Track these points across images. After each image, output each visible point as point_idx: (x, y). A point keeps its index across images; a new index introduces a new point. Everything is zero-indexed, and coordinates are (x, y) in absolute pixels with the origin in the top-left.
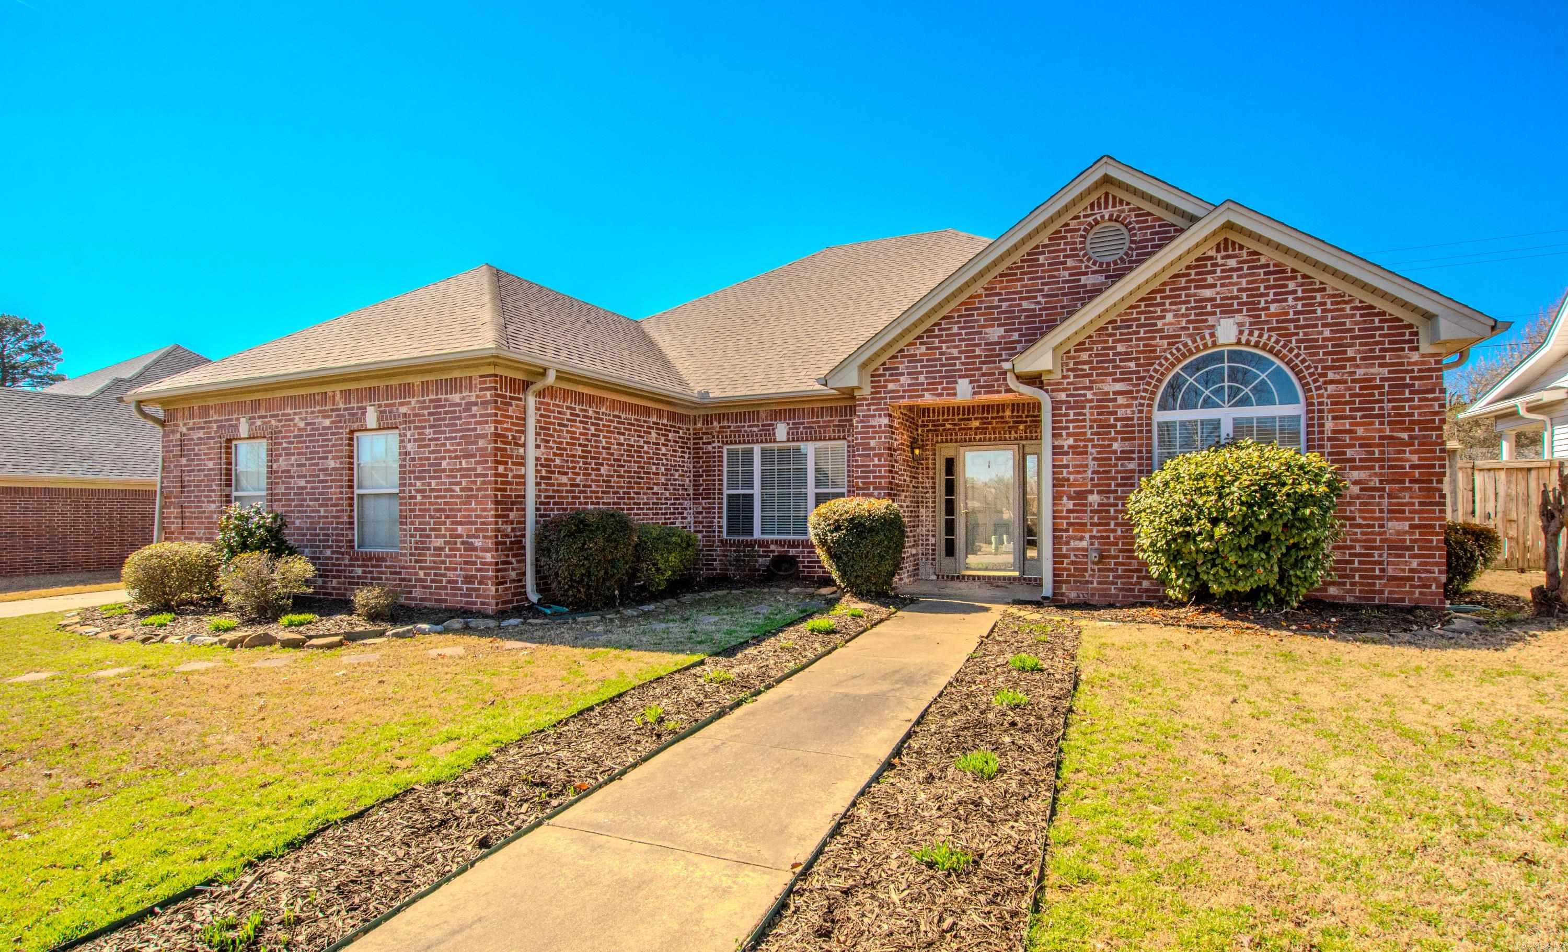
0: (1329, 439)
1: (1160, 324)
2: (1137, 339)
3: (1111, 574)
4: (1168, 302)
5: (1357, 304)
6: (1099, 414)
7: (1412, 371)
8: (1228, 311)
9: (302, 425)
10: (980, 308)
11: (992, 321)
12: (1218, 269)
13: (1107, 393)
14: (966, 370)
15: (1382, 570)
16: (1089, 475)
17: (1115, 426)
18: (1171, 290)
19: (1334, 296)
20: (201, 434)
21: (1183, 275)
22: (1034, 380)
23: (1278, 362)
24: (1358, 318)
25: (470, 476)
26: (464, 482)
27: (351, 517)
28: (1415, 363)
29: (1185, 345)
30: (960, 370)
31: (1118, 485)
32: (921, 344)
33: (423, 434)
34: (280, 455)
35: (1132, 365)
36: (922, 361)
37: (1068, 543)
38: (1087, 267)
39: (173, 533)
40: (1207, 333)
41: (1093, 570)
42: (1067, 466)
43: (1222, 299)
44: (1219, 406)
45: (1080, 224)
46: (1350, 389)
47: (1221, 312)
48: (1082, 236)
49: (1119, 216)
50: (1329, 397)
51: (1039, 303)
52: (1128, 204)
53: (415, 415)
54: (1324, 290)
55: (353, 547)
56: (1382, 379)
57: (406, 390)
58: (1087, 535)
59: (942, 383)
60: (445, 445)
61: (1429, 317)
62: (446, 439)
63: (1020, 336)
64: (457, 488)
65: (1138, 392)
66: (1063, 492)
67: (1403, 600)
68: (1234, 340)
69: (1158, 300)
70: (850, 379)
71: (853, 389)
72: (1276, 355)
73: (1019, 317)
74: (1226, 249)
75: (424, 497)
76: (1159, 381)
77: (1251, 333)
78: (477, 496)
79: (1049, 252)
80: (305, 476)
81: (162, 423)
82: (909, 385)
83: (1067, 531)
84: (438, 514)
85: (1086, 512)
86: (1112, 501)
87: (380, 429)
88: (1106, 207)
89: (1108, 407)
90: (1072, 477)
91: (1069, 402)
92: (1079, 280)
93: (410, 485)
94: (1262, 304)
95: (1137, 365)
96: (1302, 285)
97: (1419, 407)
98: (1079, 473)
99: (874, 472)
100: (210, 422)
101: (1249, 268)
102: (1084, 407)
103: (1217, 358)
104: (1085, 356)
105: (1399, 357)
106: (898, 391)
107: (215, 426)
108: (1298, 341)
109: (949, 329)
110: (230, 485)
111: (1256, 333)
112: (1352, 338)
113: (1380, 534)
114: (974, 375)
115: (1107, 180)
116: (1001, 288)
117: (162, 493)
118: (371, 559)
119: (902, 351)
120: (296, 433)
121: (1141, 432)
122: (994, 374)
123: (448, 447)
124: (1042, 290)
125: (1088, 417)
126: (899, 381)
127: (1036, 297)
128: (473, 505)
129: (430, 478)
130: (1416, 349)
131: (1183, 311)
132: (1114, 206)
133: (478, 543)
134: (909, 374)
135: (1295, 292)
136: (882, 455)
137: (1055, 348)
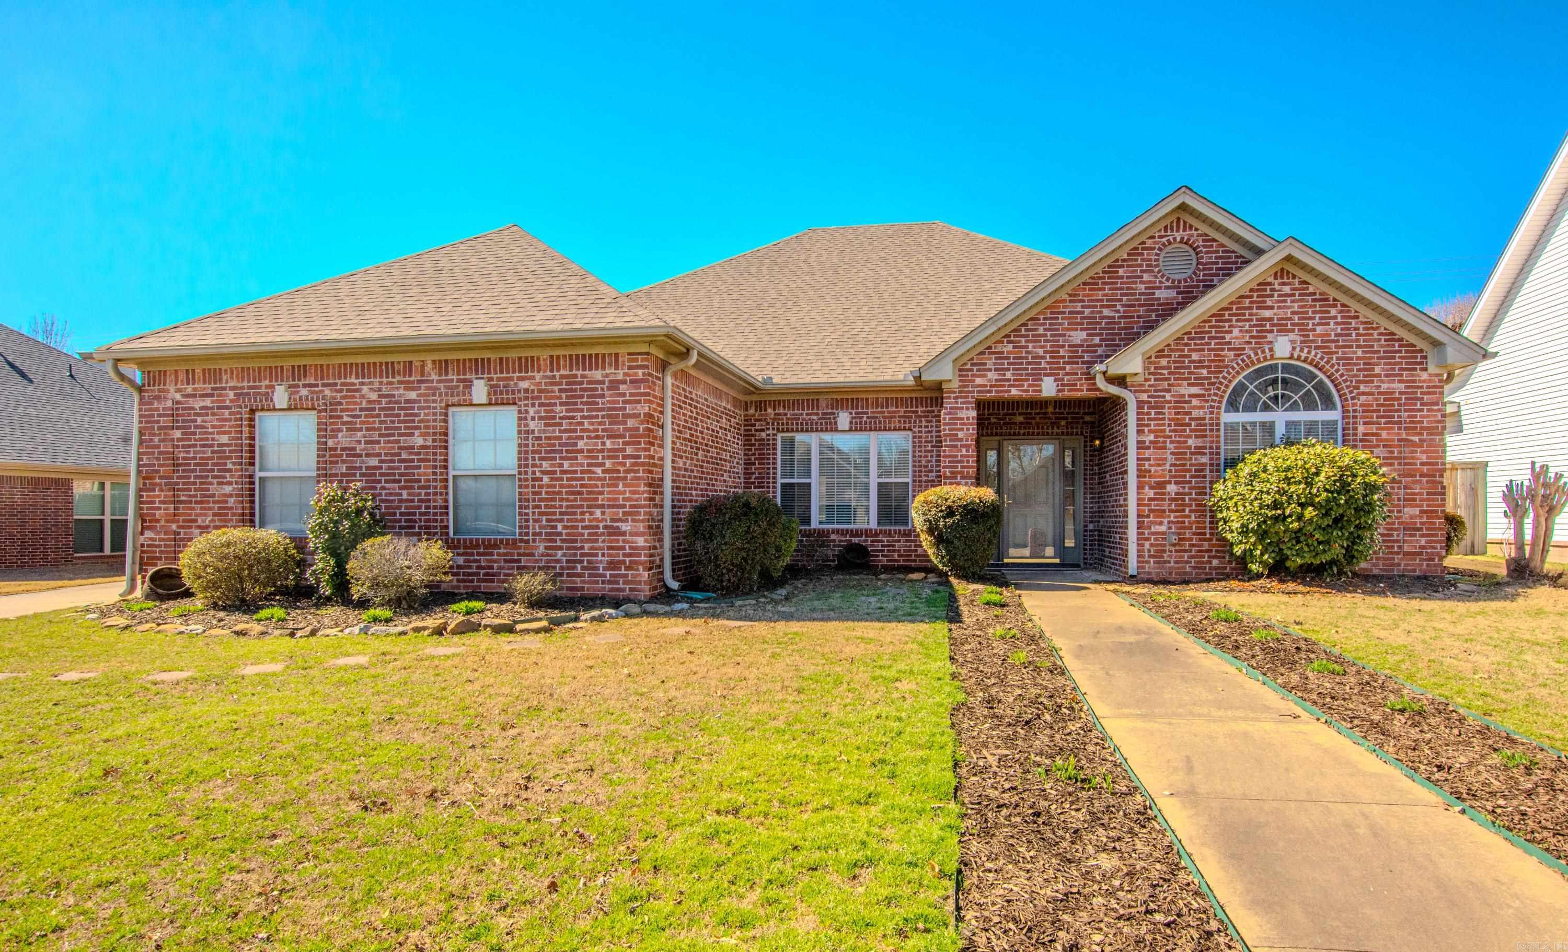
0: (1361, 440)
1: (1228, 337)
2: (1209, 350)
3: (1186, 555)
4: (1234, 318)
5: (1382, 330)
6: (1176, 414)
7: (1422, 387)
8: (1283, 330)
9: (374, 396)
10: (1064, 313)
11: (1073, 326)
12: (1276, 294)
13: (1183, 396)
14: (1051, 369)
15: (1400, 547)
16: (1168, 467)
17: (1190, 425)
18: (1237, 309)
19: (1365, 323)
20: (208, 402)
21: (1248, 297)
22: (1120, 381)
23: (1321, 375)
24: (1383, 342)
25: (617, 457)
26: (608, 464)
27: (446, 501)
28: (1424, 381)
29: (1249, 357)
30: (1045, 369)
31: (1192, 477)
32: (1008, 342)
33: (552, 411)
34: (340, 430)
35: (1204, 371)
36: (1008, 358)
37: (1149, 528)
38: (1161, 282)
39: (158, 521)
40: (1266, 348)
41: (1171, 551)
42: (1149, 459)
43: (1279, 319)
44: (1272, 410)
45: (1155, 243)
46: (1377, 399)
47: (1278, 331)
48: (1157, 255)
49: (1189, 240)
50: (1361, 405)
51: (1118, 311)
52: (1196, 229)
53: (540, 391)
54: (1357, 317)
55: (447, 534)
56: (1400, 393)
57: (528, 364)
58: (1166, 521)
59: (1028, 380)
60: (582, 424)
61: (1436, 344)
62: (583, 417)
63: (1101, 340)
64: (599, 470)
65: (1209, 395)
66: (1146, 483)
67: (1414, 571)
68: (1288, 355)
69: (1227, 317)
70: (946, 373)
71: (940, 383)
72: (1320, 369)
73: (1100, 323)
74: (1282, 277)
75: (552, 479)
76: (1227, 386)
77: (1302, 350)
78: (625, 478)
79: (1128, 266)
80: (379, 455)
81: (140, 389)
82: (996, 380)
83: (1148, 516)
84: (571, 497)
85: (1164, 500)
86: (1187, 490)
87: (490, 404)
88: (1178, 231)
89: (1184, 408)
90: (1153, 469)
91: (1150, 402)
92: (1153, 294)
93: (534, 466)
94: (1310, 326)
95: (1209, 373)
96: (1341, 312)
97: (1428, 416)
98: (1159, 465)
99: (962, 462)
100: (224, 389)
101: (1300, 295)
102: (1163, 408)
103: (1273, 368)
104: (1164, 362)
105: (1413, 375)
106: (985, 385)
107: (231, 394)
108: (1338, 359)
109: (1036, 330)
110: (253, 464)
111: (1306, 350)
112: (1378, 358)
113: (1397, 518)
114: (1059, 375)
115: (1183, 207)
116: (1084, 296)
117: (139, 472)
118: (477, 546)
119: (990, 348)
120: (364, 405)
121: (1211, 430)
122: (1076, 374)
123: (586, 426)
124: (1121, 300)
125: (1167, 416)
126: (986, 377)
127: (1115, 306)
128: (621, 487)
129: (561, 458)
130: (1426, 369)
131: (1247, 328)
132: (1184, 230)
133: (625, 527)
134: (996, 370)
135: (1335, 317)
136: (970, 446)
137: (1143, 354)
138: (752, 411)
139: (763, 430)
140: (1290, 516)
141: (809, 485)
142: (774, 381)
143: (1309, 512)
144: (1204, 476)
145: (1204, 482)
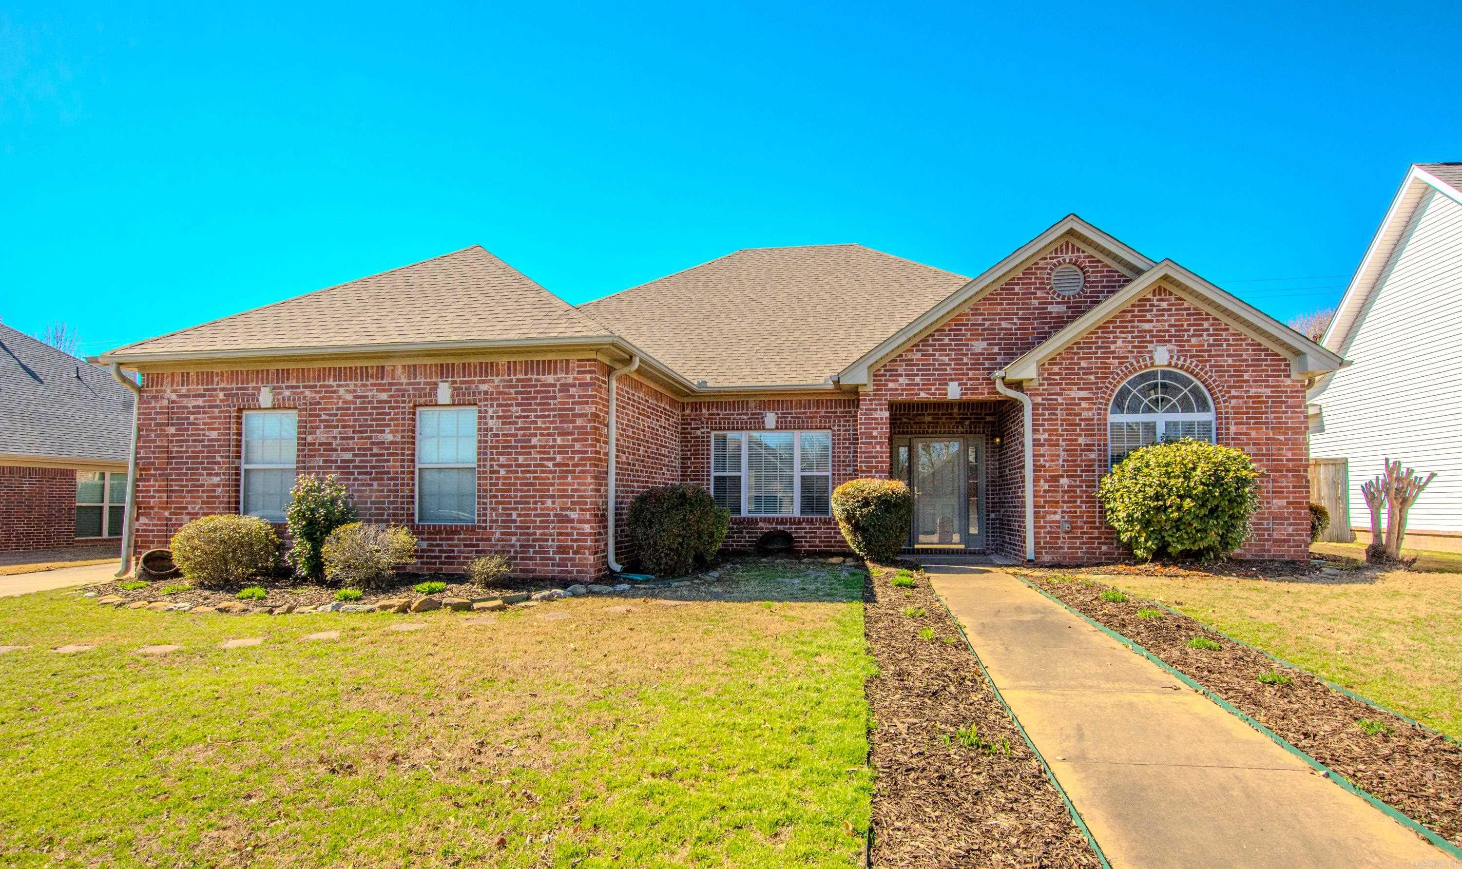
0: (1233, 439)
1: (1113, 347)
2: (1096, 358)
3: (1078, 541)
4: (1118, 330)
5: (1250, 341)
6: (1067, 415)
7: (1286, 392)
8: (1162, 341)
9: (349, 397)
10: (967, 325)
11: (976, 336)
12: (1155, 309)
13: (1073, 399)
14: (956, 375)
15: (1269, 535)
16: (1061, 462)
17: (1080, 425)
18: (1120, 322)
19: (1234, 335)
20: (200, 402)
21: (1129, 311)
22: (1017, 385)
23: (1196, 382)
24: (1250, 352)
25: (567, 453)
26: (559, 458)
27: (413, 491)
28: (1288, 386)
29: (1132, 364)
30: (951, 375)
31: (1082, 471)
32: (917, 351)
33: (509, 411)
34: (318, 427)
35: (1092, 377)
36: (918, 365)
37: (1044, 517)
38: (1052, 298)
39: (152, 508)
40: (1147, 356)
41: (1064, 538)
42: (1043, 456)
43: (1157, 331)
44: (1154, 412)
45: (1047, 264)
46: (1246, 402)
47: (1158, 341)
48: (1049, 274)
49: (1077, 261)
50: (1232, 408)
51: (1015, 324)
52: (1083, 252)
53: (499, 393)
54: (1227, 330)
55: (413, 520)
56: (1267, 397)
57: (489, 369)
58: (1059, 511)
59: (935, 384)
60: (536, 422)
61: (1298, 353)
62: (537, 417)
63: (999, 349)
64: (550, 464)
65: (1097, 398)
66: (1040, 476)
67: (1283, 556)
68: (1167, 363)
69: (1111, 329)
70: (861, 378)
71: (857, 387)
72: (1195, 376)
73: (999, 334)
74: (1160, 294)
75: (508, 472)
76: (1112, 391)
77: (1178, 359)
78: (574, 471)
79: (1023, 284)
80: (353, 449)
81: (140, 390)
82: (907, 385)
83: (1043, 507)
84: (525, 488)
85: (1057, 492)
86: (1078, 483)
87: (453, 405)
88: (1067, 253)
89: (1074, 410)
90: (1047, 464)
91: (1044, 405)
92: (1046, 308)
93: (492, 460)
94: (1186, 338)
95: (1096, 378)
96: (1213, 325)
97: (1292, 418)
98: (1052, 461)
99: (876, 457)
100: (215, 390)
101: (1176, 310)
102: (1056, 409)
103: (1154, 375)
104: (1056, 369)
105: (1278, 381)
106: (897, 390)
107: (221, 395)
108: (1211, 366)
109: (941, 340)
110: (239, 457)
111: (1182, 359)
112: (1247, 366)
113: (1267, 508)
114: (963, 380)
115: (1071, 232)
116: (984, 310)
117: (136, 464)
118: (440, 532)
119: (901, 355)
120: (340, 405)
121: (1099, 430)
122: (979, 379)
123: (539, 424)
124: (1017, 314)
125: (1059, 417)
126: (897, 381)
127: (1012, 319)
128: (570, 480)
129: (517, 453)
130: (1289, 376)
131: (1129, 338)
132: (1073, 252)
133: (573, 515)
134: (906, 375)
135: (1208, 330)
136: (883, 443)
137: (1037, 362)
138: (688, 412)
139: (698, 429)
140: (1171, 506)
141: (739, 478)
142: (708, 385)
143: (1188, 503)
144: (1094, 471)
145: (1093, 476)
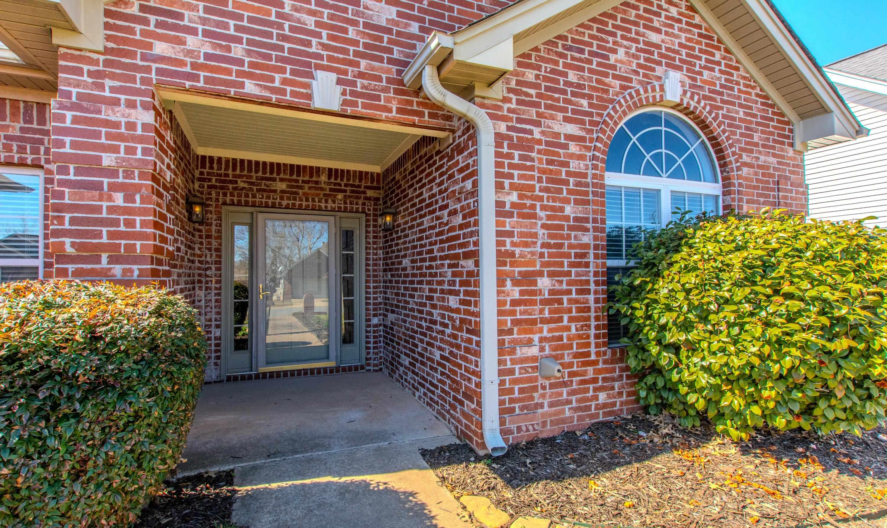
1: (613, 58)
2: (590, 71)
3: (565, 390)
4: (619, 33)
5: (758, 91)
6: (548, 162)
7: (789, 165)
8: (672, 66)
12: (663, 14)
13: (557, 135)
16: (538, 248)
17: (567, 183)
18: (622, 20)
19: (744, 78)
22: (465, 93)
23: (704, 137)
24: (759, 105)
28: (791, 158)
29: (637, 93)
30: (319, 57)
31: (570, 265)
37: (513, 351)
40: (657, 84)
41: (544, 388)
42: (510, 234)
43: (666, 49)
44: (659, 175)
46: (756, 174)
47: (667, 65)
56: (774, 169)
58: (536, 338)
61: (806, 115)
65: (591, 140)
66: (507, 274)
68: (679, 100)
69: (611, 28)
72: (706, 128)
77: (691, 97)
82: (208, 56)
83: (511, 333)
85: (533, 303)
86: (564, 287)
89: (558, 154)
90: (518, 251)
91: (513, 137)
94: (697, 68)
95: (590, 105)
96: (724, 58)
97: (796, 199)
98: (526, 245)
102: (531, 149)
103: (656, 119)
105: (782, 150)
106: (182, 63)
108: (723, 116)
111: (695, 98)
112: (756, 124)
114: (346, 73)
121: (595, 195)
125: (536, 164)
126: (183, 42)
130: (792, 145)
131: (633, 51)
134: (206, 33)
137: (517, 38)
144: (587, 265)
145: (587, 274)
